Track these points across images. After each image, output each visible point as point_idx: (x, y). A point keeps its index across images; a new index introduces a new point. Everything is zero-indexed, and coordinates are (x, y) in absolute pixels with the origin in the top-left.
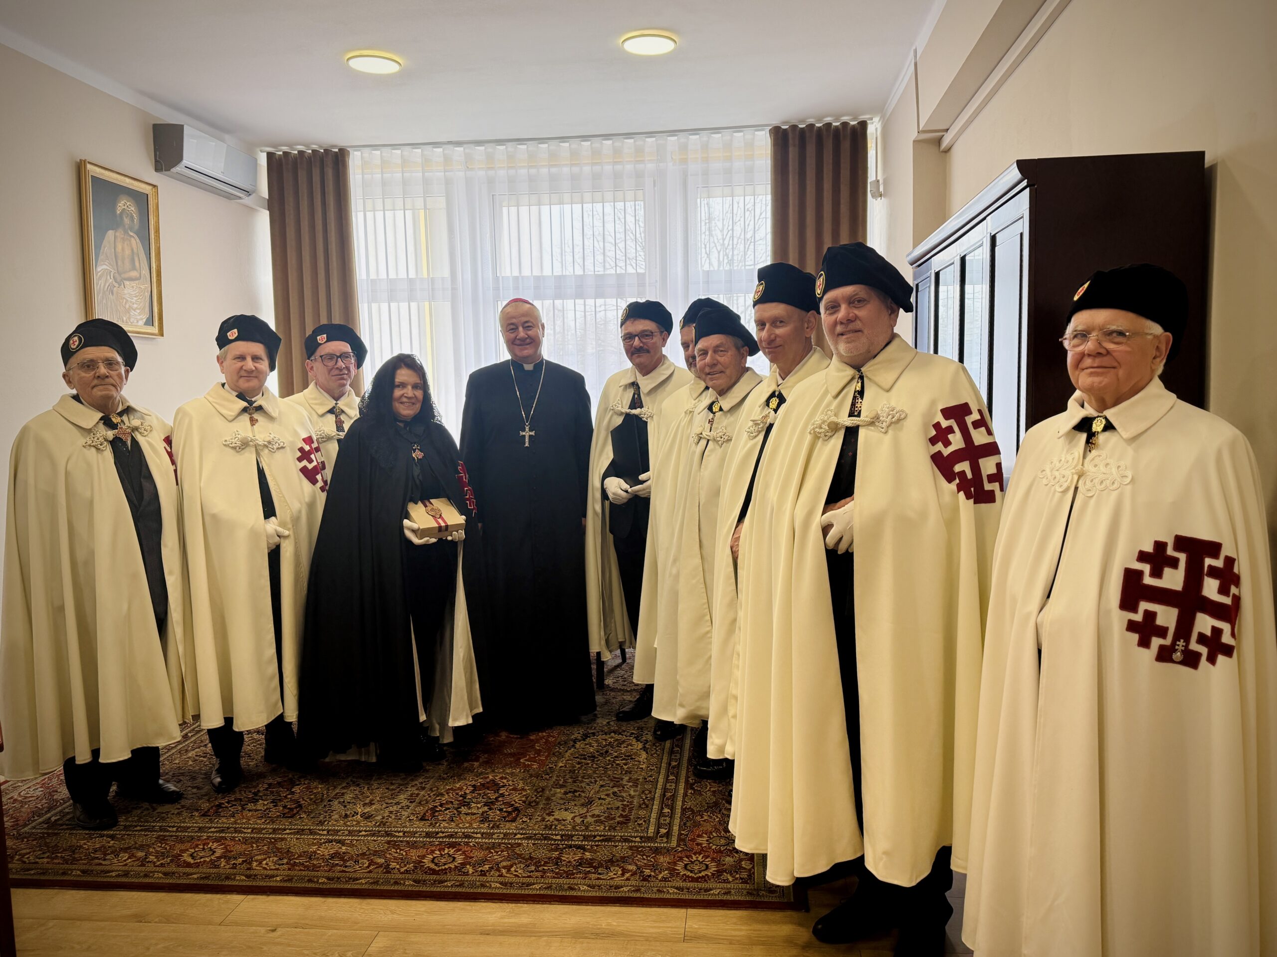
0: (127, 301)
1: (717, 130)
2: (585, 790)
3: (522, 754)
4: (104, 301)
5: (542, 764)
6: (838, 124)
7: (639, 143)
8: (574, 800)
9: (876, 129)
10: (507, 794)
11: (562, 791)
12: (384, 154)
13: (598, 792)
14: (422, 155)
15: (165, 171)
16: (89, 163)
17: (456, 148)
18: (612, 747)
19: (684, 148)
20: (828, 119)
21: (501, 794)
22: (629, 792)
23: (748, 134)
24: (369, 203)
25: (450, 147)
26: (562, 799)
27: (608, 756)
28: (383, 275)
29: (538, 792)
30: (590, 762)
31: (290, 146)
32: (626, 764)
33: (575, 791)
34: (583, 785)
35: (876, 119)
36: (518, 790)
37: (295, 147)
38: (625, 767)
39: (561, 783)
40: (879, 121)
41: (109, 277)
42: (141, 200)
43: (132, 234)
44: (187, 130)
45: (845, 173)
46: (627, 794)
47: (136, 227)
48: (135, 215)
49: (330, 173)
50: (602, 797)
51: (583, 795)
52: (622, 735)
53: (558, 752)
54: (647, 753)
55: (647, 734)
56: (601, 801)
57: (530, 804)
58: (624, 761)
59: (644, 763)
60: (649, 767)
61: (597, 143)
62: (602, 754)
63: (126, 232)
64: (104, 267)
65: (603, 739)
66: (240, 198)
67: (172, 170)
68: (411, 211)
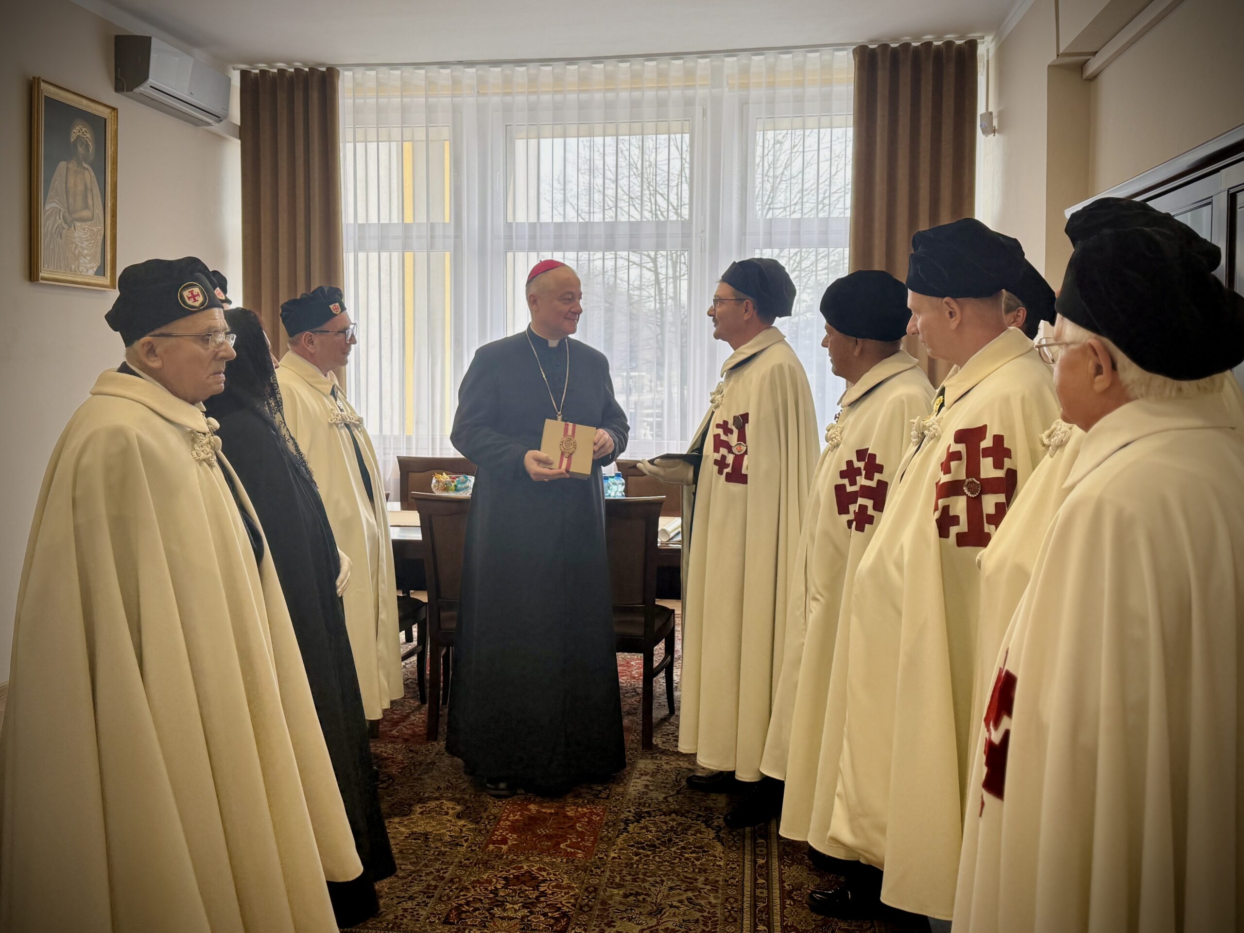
0: (77, 245)
1: (786, 49)
2: (650, 893)
3: (561, 836)
4: (52, 246)
5: (588, 851)
6: (940, 43)
7: (691, 64)
8: (638, 907)
9: (988, 51)
10: (550, 892)
11: (621, 893)
12: (380, 75)
13: (667, 896)
14: (426, 77)
15: (127, 91)
16: (43, 81)
17: (466, 70)
18: (675, 833)
19: (745, 71)
20: (928, 38)
21: (543, 892)
22: (707, 899)
23: (826, 55)
24: (360, 133)
25: (460, 67)
26: (621, 903)
27: (673, 847)
28: (373, 219)
29: (590, 893)
30: (649, 853)
31: (270, 63)
32: (698, 860)
33: (637, 894)
34: (647, 885)
35: (989, 39)
36: (564, 888)
37: (274, 64)
38: (698, 863)
39: (617, 880)
40: (993, 40)
41: (58, 218)
42: (99, 125)
43: (86, 166)
44: (155, 44)
45: (948, 104)
46: (706, 901)
47: (92, 158)
48: (90, 144)
49: (315, 95)
50: (675, 903)
51: (648, 899)
52: (686, 817)
53: (607, 836)
54: (723, 844)
55: (718, 818)
56: (673, 910)
57: (581, 908)
58: (694, 855)
59: (720, 858)
60: (728, 864)
61: (637, 65)
62: (664, 842)
63: (79, 164)
64: (54, 205)
65: (662, 822)
66: (209, 124)
67: (134, 90)
68: (411, 143)
